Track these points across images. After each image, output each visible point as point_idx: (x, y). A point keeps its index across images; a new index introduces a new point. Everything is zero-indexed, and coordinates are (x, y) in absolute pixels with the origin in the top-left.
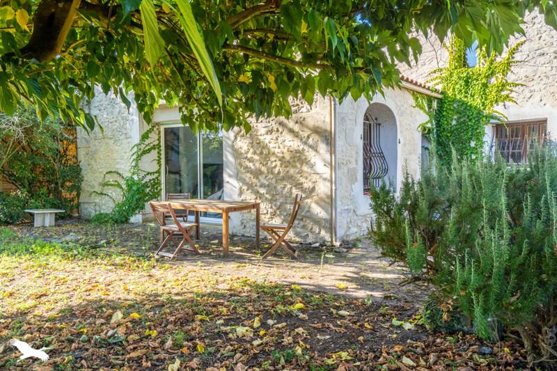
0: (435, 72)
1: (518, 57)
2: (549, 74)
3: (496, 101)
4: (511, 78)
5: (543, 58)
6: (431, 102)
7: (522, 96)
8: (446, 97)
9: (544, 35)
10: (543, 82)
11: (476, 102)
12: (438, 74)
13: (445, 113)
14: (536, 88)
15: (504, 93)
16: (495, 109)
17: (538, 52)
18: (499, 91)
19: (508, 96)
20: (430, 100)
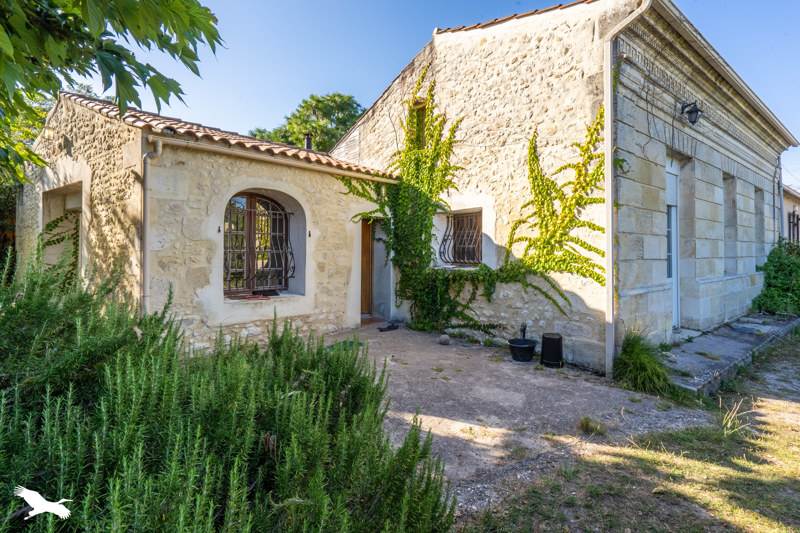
0: (395, 155)
1: (459, 135)
2: (483, 155)
3: (441, 189)
4: (453, 160)
5: (478, 136)
6: (380, 188)
7: (462, 182)
8: (402, 183)
9: (478, 110)
10: (478, 165)
11: (425, 189)
12: (397, 158)
13: (400, 201)
14: (473, 172)
15: (448, 178)
16: (441, 197)
17: (475, 129)
18: (444, 176)
19: (450, 181)
20: (378, 186)
